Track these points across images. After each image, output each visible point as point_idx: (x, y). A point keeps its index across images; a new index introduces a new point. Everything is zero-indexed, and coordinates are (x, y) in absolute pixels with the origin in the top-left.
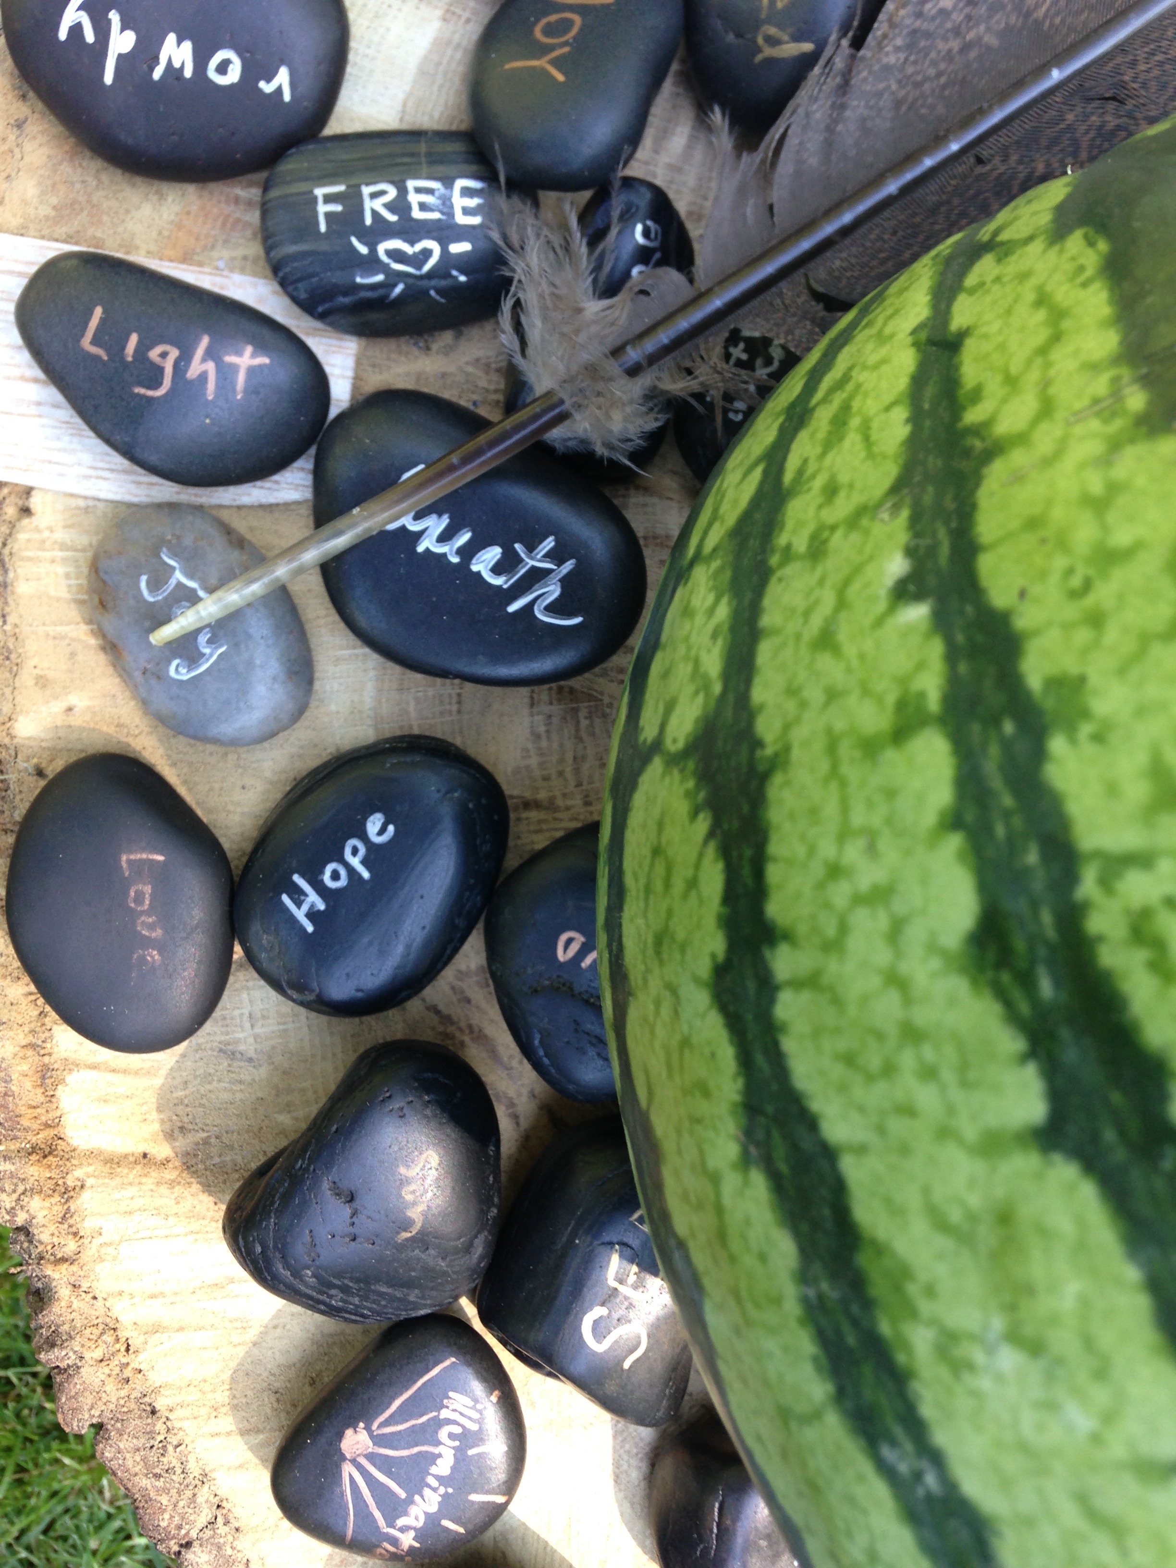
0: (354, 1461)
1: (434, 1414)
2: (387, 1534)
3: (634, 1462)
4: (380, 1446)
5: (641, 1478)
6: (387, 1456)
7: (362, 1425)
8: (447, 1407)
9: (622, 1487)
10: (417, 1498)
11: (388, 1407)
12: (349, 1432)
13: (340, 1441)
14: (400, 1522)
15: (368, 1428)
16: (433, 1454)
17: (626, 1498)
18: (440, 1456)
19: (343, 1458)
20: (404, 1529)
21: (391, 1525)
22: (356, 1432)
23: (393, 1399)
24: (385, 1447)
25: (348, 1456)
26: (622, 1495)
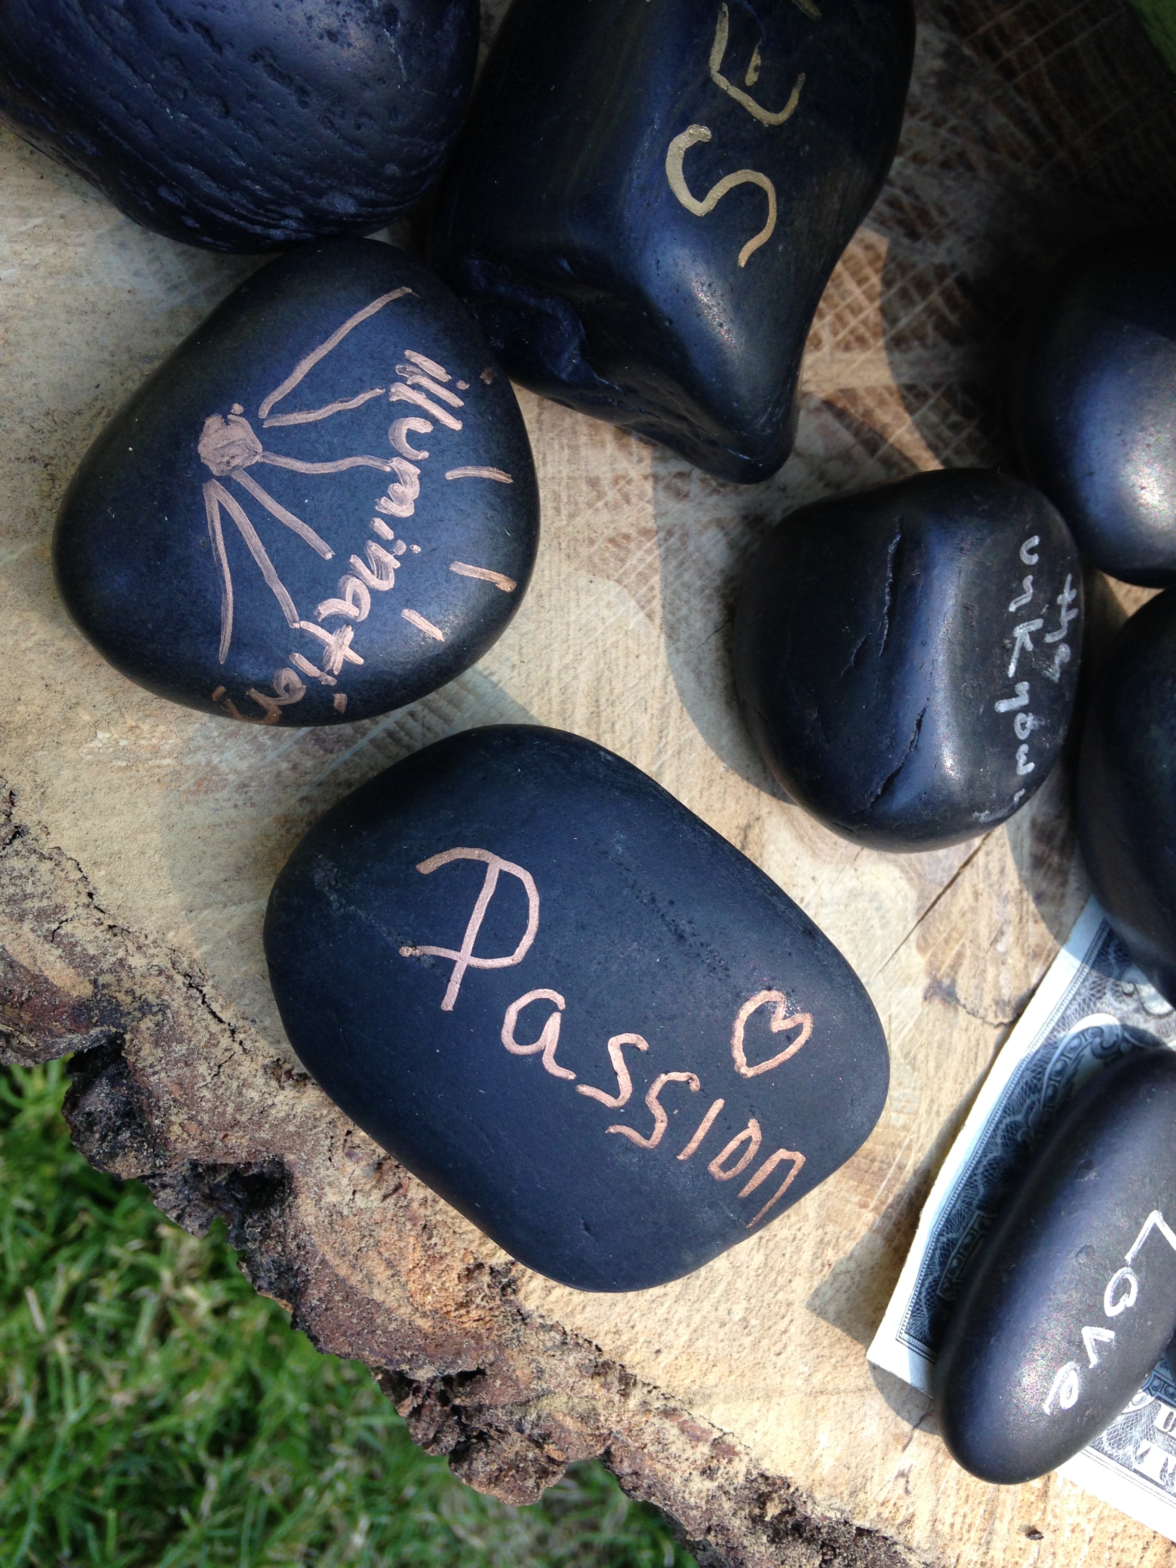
0: (227, 482)
1: (378, 391)
2: (302, 632)
3: (697, 603)
4: (278, 453)
5: (710, 629)
6: (294, 474)
7: (237, 408)
8: (403, 380)
9: (680, 644)
10: (355, 560)
11: (287, 375)
12: (213, 423)
13: (197, 442)
14: (328, 607)
15: (250, 414)
16: (379, 472)
17: (687, 663)
18: (394, 478)
19: (205, 474)
20: (334, 623)
21: (308, 615)
22: (227, 422)
23: (297, 357)
24: (287, 455)
25: (215, 470)
26: (680, 658)
